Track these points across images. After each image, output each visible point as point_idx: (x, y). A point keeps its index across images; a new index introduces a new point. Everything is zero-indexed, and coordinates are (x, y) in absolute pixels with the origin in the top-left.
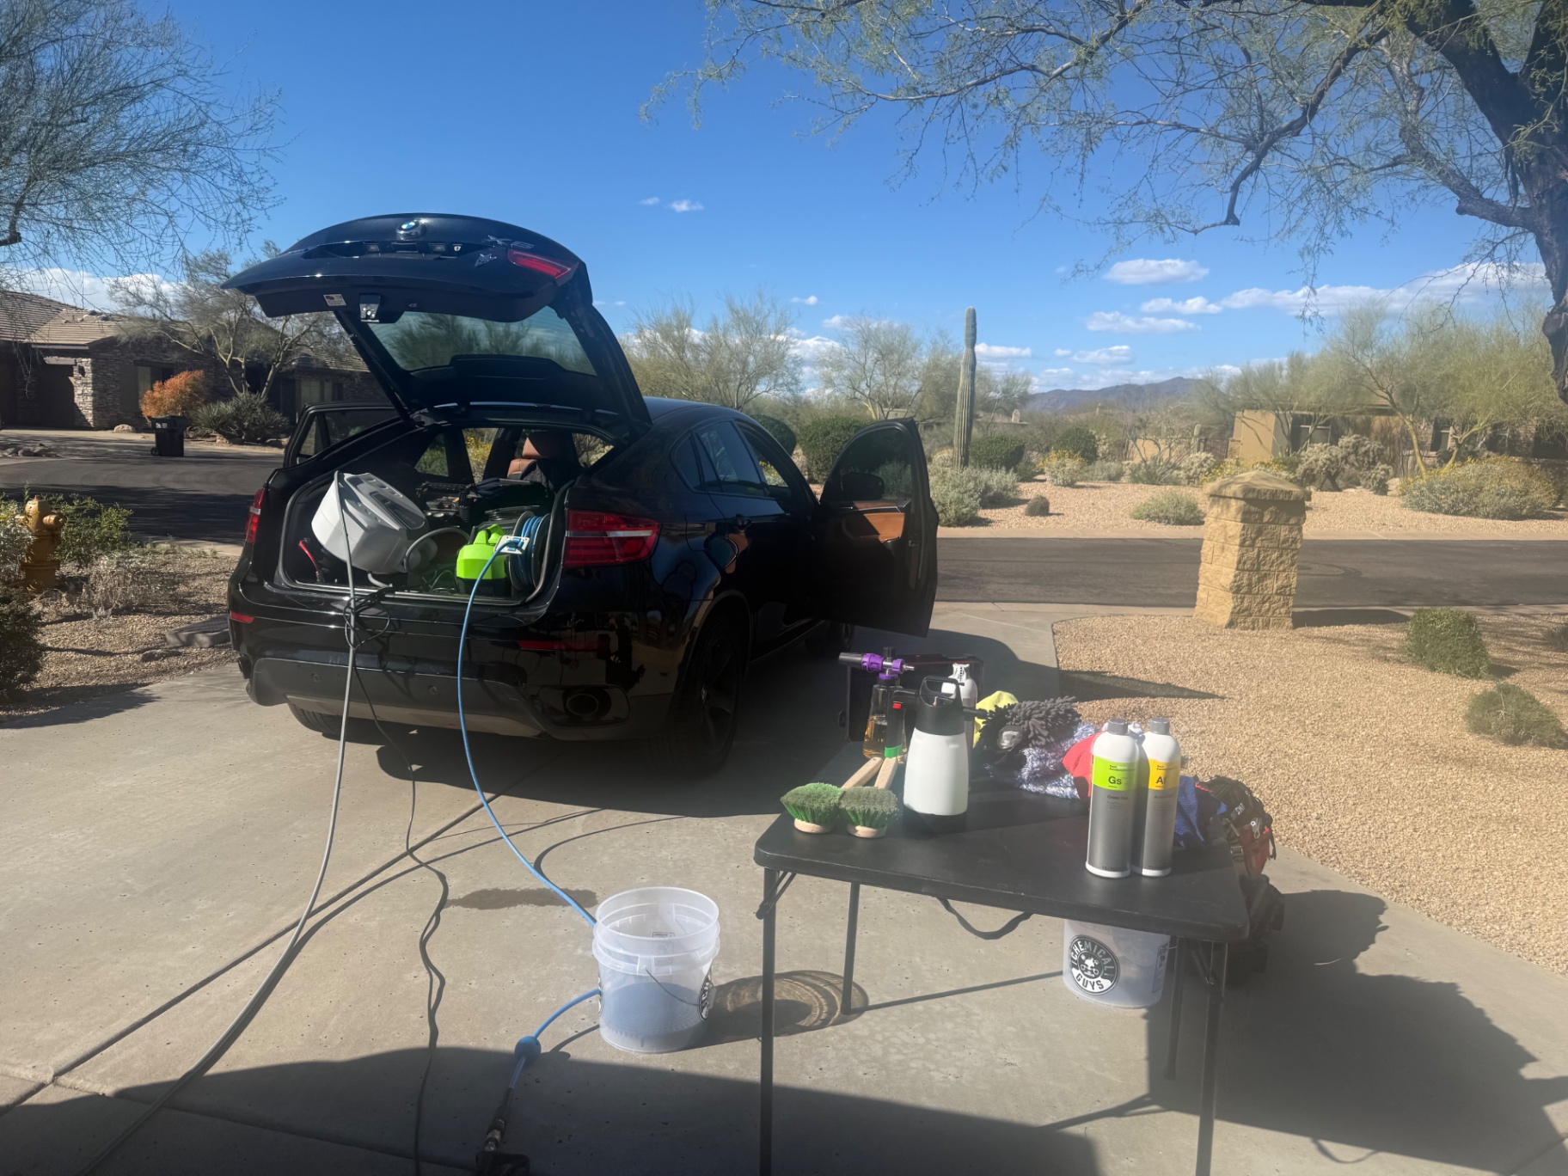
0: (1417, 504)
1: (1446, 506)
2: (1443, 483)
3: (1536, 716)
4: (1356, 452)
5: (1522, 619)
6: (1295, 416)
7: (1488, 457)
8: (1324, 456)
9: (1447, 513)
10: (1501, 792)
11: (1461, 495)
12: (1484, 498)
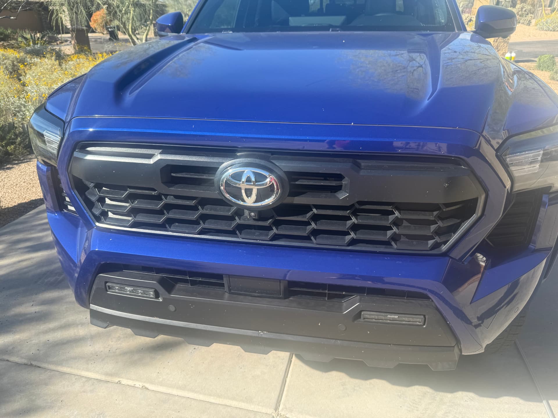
0: (541, 28)
2: (551, 20)
4: (522, 10)
9: (551, 31)
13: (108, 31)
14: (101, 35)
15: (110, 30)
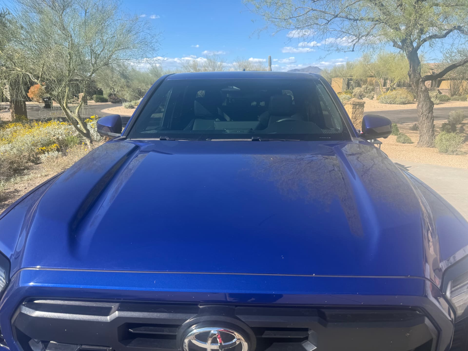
0: (382, 102)
1: (389, 102)
2: (388, 96)
3: (407, 139)
4: (367, 89)
5: (406, 126)
6: (348, 79)
7: (398, 89)
8: (359, 91)
9: (389, 104)
10: (402, 148)
11: (392, 99)
12: (397, 99)
13: (44, 100)
14: (37, 103)
15: (45, 100)
